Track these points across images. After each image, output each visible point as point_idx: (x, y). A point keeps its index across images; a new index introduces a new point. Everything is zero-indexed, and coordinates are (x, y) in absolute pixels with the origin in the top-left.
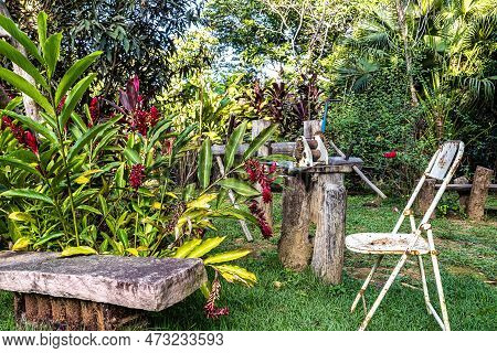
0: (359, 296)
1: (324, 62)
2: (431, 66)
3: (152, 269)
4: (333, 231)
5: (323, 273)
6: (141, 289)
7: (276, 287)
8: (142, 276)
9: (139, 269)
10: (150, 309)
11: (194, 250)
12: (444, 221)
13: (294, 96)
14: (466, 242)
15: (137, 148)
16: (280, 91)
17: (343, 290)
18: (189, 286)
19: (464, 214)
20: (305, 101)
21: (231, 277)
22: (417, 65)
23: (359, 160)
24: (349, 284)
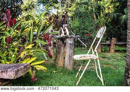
0: (78, 73)
1: (70, 9)
2: (100, 10)
3: (13, 67)
4: (70, 55)
5: (68, 68)
6: (8, 72)
7: (54, 73)
8: (9, 69)
9: (8, 67)
10: (11, 78)
11: (27, 61)
12: (104, 53)
13: (61, 18)
14: (109, 59)
15: (9, 32)
16: (57, 17)
17: (74, 72)
18: (25, 71)
19: (109, 51)
20: (64, 20)
21: (39, 69)
22: (96, 10)
23: (79, 36)
24: (75, 71)
